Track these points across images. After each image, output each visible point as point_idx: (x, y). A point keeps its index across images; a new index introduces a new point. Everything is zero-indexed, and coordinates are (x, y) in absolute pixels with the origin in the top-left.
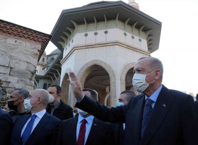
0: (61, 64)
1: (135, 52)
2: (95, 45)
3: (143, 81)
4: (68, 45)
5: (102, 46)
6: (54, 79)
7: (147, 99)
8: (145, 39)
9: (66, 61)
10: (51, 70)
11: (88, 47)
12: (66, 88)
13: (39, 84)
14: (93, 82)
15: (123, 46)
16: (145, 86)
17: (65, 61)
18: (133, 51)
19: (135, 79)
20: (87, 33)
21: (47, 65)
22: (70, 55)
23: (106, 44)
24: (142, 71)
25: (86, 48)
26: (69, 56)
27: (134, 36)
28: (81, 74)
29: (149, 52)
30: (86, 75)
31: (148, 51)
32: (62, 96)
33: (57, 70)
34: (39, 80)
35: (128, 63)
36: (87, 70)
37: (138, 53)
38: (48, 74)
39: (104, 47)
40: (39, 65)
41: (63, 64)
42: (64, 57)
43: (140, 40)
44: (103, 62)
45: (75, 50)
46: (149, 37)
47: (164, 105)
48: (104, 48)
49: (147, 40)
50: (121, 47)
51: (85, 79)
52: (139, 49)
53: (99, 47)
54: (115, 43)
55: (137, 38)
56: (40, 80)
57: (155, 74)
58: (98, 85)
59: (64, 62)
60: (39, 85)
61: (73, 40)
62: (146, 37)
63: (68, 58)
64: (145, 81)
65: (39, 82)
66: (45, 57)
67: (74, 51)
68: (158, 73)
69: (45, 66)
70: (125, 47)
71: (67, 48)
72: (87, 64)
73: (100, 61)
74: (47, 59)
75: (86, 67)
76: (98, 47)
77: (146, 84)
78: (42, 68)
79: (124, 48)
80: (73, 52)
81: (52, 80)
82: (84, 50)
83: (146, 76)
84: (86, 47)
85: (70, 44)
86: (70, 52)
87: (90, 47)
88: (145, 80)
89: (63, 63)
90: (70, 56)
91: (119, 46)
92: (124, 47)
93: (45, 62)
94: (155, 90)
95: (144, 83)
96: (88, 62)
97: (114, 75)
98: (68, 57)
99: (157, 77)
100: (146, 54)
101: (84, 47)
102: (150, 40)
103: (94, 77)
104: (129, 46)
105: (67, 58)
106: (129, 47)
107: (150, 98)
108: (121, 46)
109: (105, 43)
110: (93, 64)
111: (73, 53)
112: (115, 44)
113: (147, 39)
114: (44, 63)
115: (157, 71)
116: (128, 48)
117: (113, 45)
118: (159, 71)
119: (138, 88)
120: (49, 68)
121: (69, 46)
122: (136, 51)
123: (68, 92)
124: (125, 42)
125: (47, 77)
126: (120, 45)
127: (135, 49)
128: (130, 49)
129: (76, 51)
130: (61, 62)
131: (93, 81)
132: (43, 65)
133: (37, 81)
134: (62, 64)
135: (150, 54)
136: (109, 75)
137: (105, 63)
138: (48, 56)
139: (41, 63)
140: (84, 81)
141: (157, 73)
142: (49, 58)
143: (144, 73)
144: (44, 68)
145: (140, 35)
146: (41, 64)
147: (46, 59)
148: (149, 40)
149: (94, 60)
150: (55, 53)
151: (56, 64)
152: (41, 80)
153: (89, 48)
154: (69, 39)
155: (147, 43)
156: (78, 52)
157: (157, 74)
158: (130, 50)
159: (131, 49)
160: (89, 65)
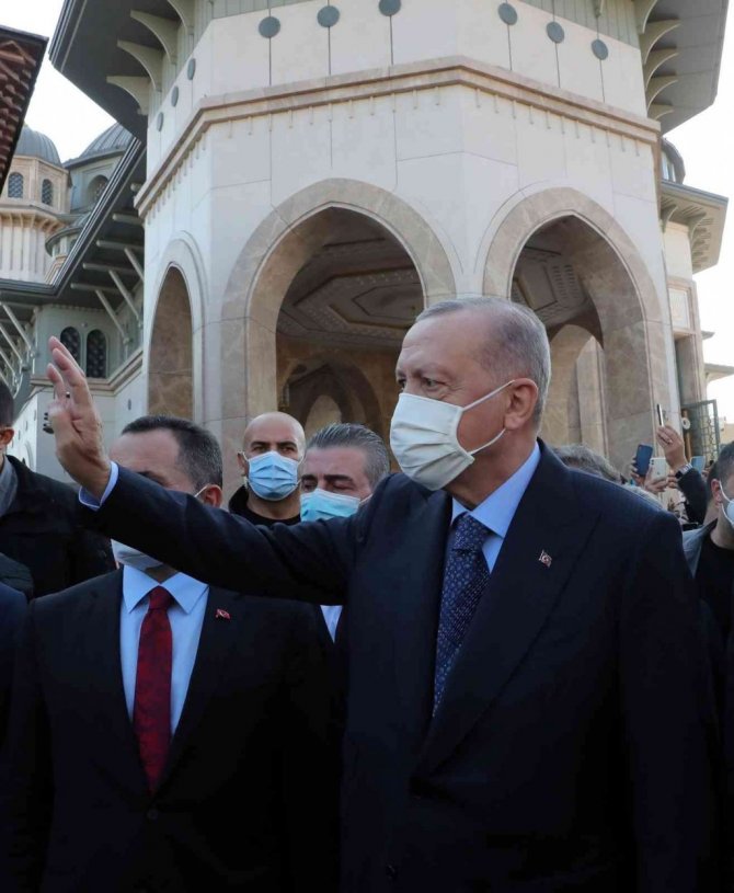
0: (140, 212)
1: (569, 124)
2: (327, 89)
3: (447, 440)
4: (169, 96)
5: (367, 97)
6: (116, 301)
7: (461, 516)
8: (629, 43)
9: (165, 193)
10: (93, 254)
11: (286, 103)
12: (176, 351)
13: (36, 334)
14: (332, 311)
15: (494, 93)
16: (455, 462)
17: (159, 193)
18: (554, 119)
19: (401, 425)
20: (277, 13)
21: (69, 223)
22: (185, 156)
23: (390, 79)
24: (443, 384)
25: (273, 112)
26: (179, 165)
27: (560, 21)
28: (253, 267)
29: (656, 125)
30: (287, 274)
31: (651, 115)
32: (161, 398)
33: (127, 251)
34: (32, 313)
35: (529, 192)
36: (286, 242)
37: (584, 129)
38: (76, 274)
39: (379, 101)
40: (25, 225)
41: (150, 213)
42: (152, 168)
43: (600, 51)
44: (381, 191)
45: (208, 125)
46: (656, 25)
47: (544, 558)
48: (383, 104)
49: (642, 47)
50: (484, 97)
51: (280, 299)
52: (593, 106)
53: (354, 99)
54: (447, 75)
55: (579, 36)
56: (36, 310)
57: (509, 402)
58: (360, 327)
59: (154, 201)
60: (33, 342)
61: (193, 62)
62: (639, 27)
63: (176, 178)
64: (456, 441)
65: (32, 325)
66: (51, 175)
67: (204, 129)
68: (524, 395)
69: (58, 231)
70: (511, 99)
71: (162, 115)
72: (287, 206)
73: (363, 187)
74: (69, 184)
75: (280, 228)
76: (346, 100)
77: (460, 455)
78: (43, 238)
79: (504, 105)
80: (198, 139)
81: (103, 307)
82: (261, 122)
83: (464, 413)
84: (273, 105)
85: (176, 91)
86: (182, 141)
87: (296, 102)
88: (453, 432)
89: (149, 207)
90: (187, 163)
91: (470, 93)
92: (502, 96)
93: (59, 207)
94: (502, 477)
95: (451, 450)
96: (292, 198)
97: (445, 268)
98: (175, 171)
99: (513, 414)
100: (635, 138)
101: (265, 106)
102: (659, 48)
103: (336, 283)
104: (529, 85)
105: (169, 179)
106: (531, 96)
107: (476, 514)
108: (484, 90)
109: (384, 75)
110: (318, 205)
111: (200, 145)
112: (445, 77)
113: (643, 39)
114: (51, 209)
115: (520, 388)
116: (528, 104)
117: (432, 86)
118: (529, 387)
119: (421, 470)
120: (80, 239)
121: (175, 103)
122: (575, 119)
123: (190, 374)
124: (507, 66)
125: (75, 291)
126: (475, 87)
127: (570, 104)
128: (537, 106)
129: (214, 131)
130: (136, 200)
131: (332, 306)
132: (47, 224)
133: (19, 318)
134: (145, 213)
135: (659, 134)
136: (412, 267)
137: (391, 200)
138: (74, 166)
139: (34, 211)
140: (276, 310)
141: (518, 394)
142: (82, 179)
143: (452, 397)
144: (56, 241)
145: (597, 16)
146: (38, 220)
147: (59, 183)
148: (654, 49)
149: (327, 181)
150: (108, 145)
151: (114, 217)
152: (41, 310)
153: (294, 109)
154: (168, 55)
155: (646, 68)
156: (230, 137)
157: (515, 399)
158: (539, 116)
159: (546, 109)
160: (299, 215)
